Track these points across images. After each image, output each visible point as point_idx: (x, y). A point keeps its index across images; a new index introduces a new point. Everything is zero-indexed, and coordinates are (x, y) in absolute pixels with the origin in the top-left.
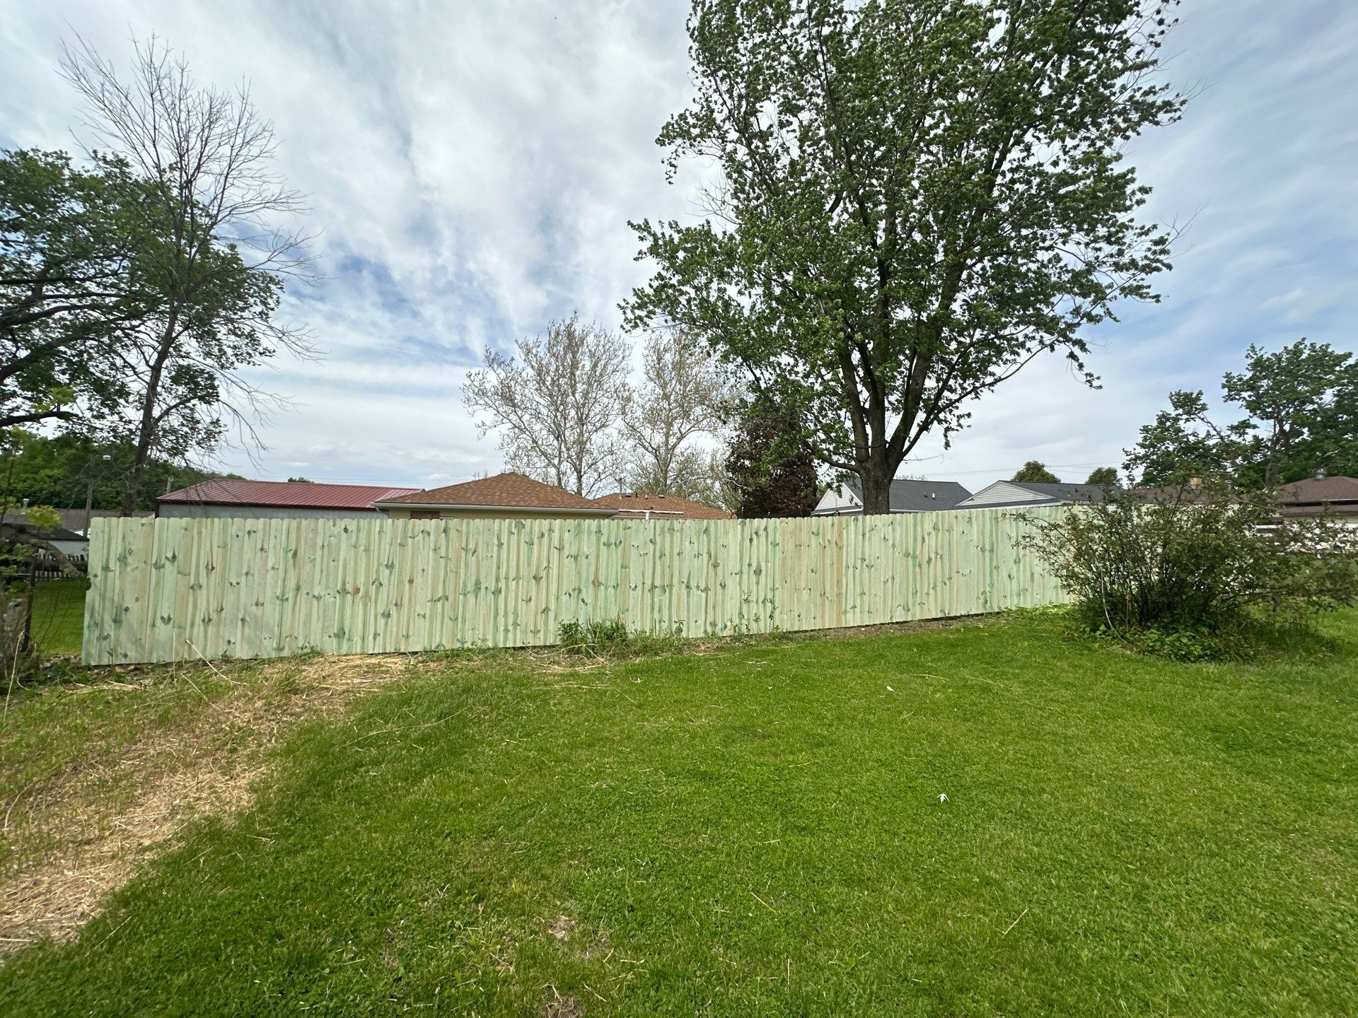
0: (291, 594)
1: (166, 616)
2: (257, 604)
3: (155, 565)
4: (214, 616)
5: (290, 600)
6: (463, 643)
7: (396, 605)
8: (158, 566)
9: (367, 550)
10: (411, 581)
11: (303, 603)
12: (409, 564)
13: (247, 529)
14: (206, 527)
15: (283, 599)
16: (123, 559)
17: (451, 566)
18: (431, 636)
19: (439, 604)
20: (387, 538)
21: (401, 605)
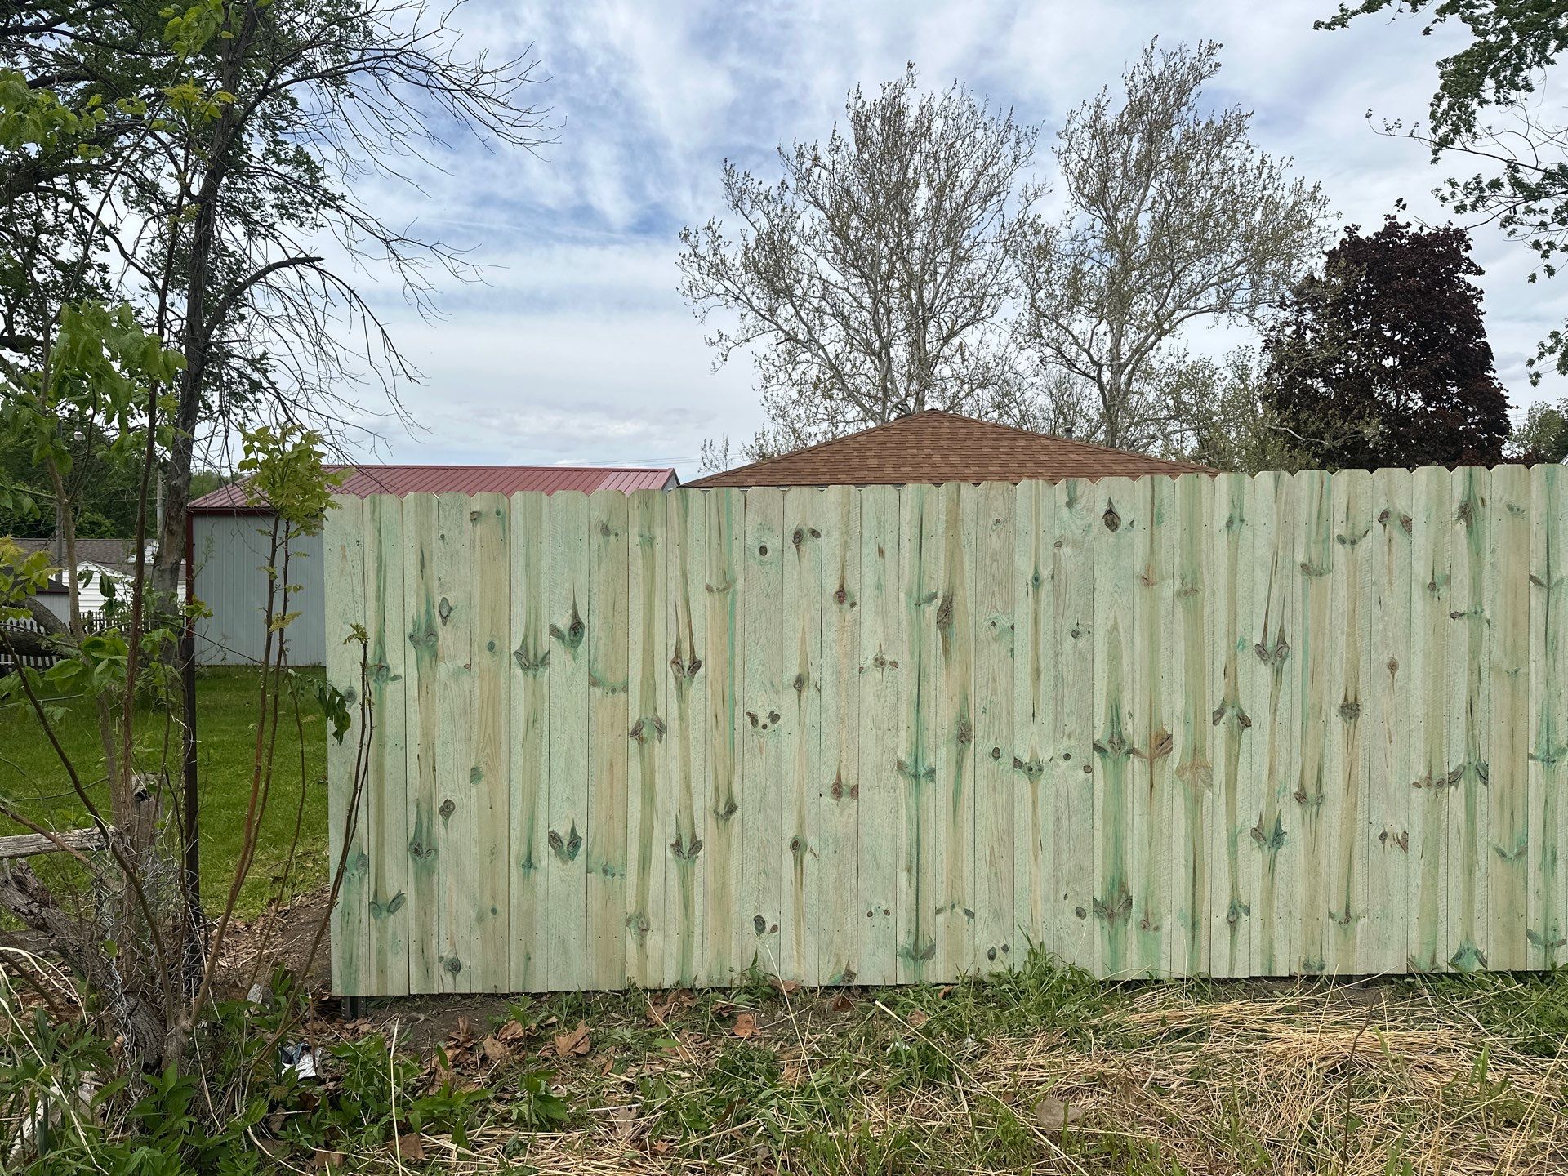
0: (943, 752)
1: (563, 831)
2: (837, 791)
3: (522, 654)
4: (706, 829)
5: (940, 775)
6: (1549, 946)
7: (1301, 797)
8: (533, 662)
9: (1190, 591)
10: (1350, 709)
11: (982, 784)
12: (1342, 641)
13: (792, 525)
14: (666, 522)
15: (917, 774)
16: (424, 639)
17: (1494, 650)
18: (1432, 918)
19: (1455, 796)
20: (1259, 541)
21: (1320, 800)
